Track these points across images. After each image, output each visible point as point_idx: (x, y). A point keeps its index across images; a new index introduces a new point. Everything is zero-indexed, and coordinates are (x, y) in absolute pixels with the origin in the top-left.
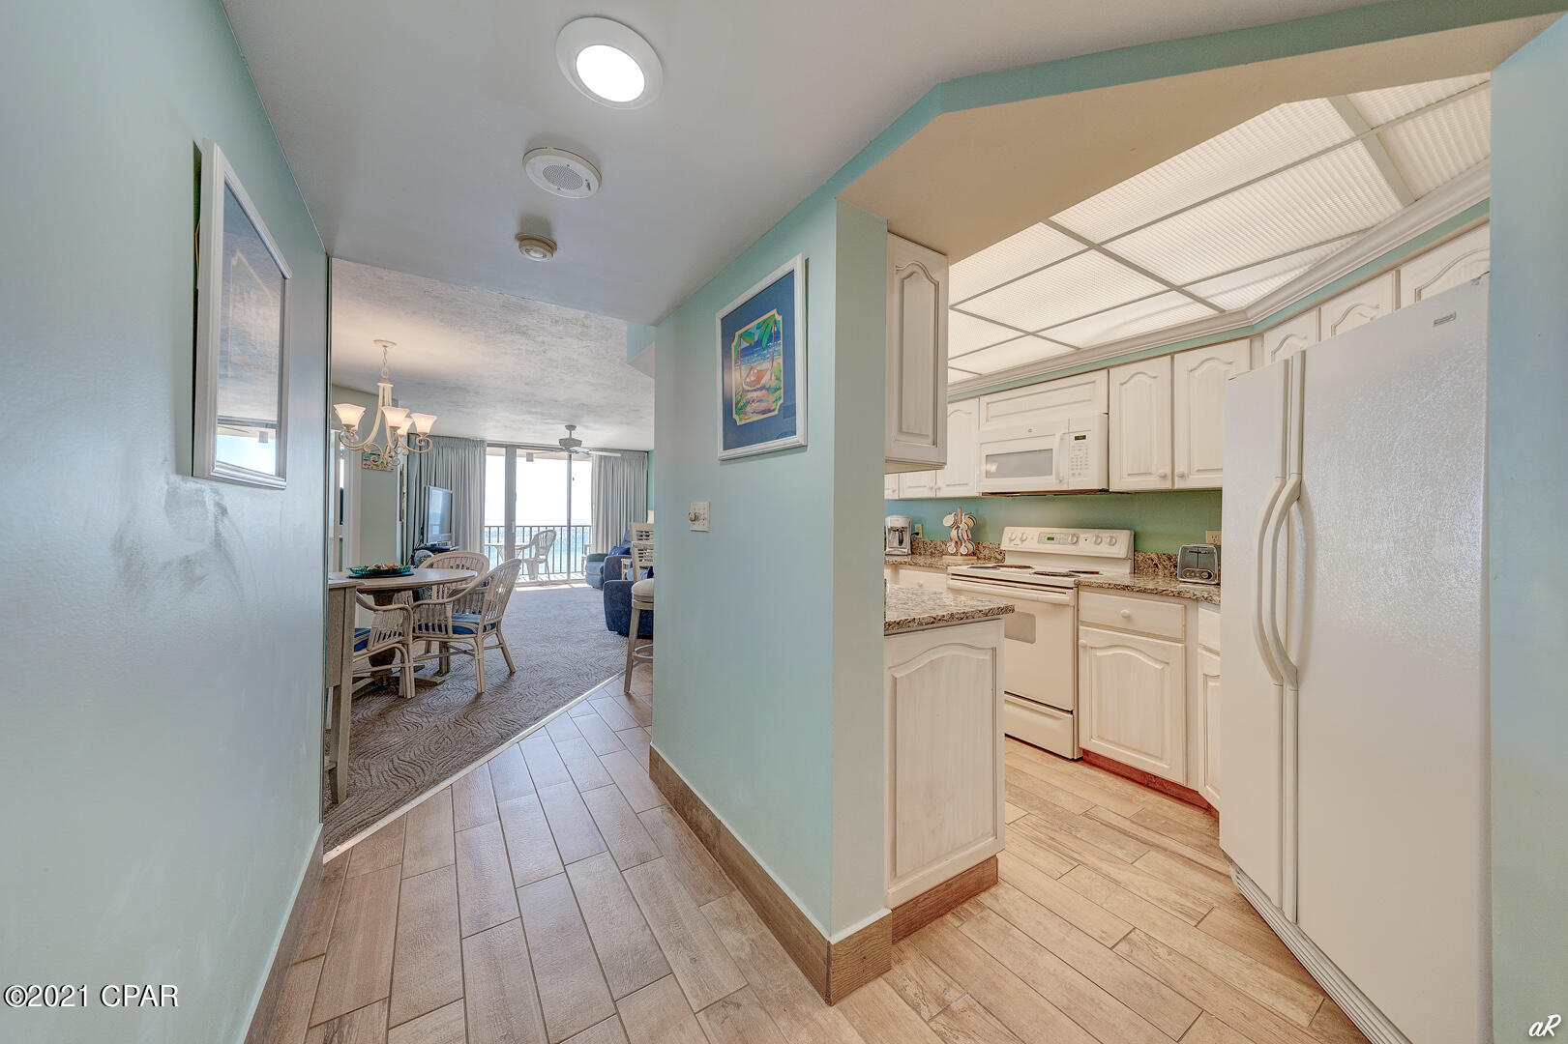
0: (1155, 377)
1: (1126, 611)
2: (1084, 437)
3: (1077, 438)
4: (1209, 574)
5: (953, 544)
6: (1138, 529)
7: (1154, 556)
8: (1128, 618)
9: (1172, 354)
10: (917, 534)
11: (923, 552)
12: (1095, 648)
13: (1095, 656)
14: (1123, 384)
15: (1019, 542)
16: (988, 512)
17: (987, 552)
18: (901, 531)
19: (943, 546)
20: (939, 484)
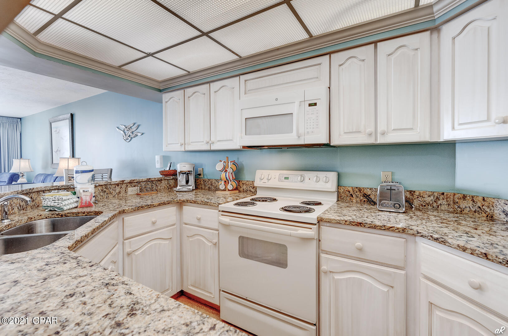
0: (363, 60)
1: (359, 244)
2: (315, 104)
3: (310, 105)
4: (399, 205)
5: (223, 183)
6: (340, 170)
7: (350, 189)
8: (360, 250)
9: (375, 43)
10: (200, 175)
11: (203, 187)
12: (333, 272)
13: (334, 278)
14: (340, 65)
15: (266, 181)
16: (246, 159)
17: (245, 187)
18: (188, 174)
19: (217, 183)
20: (213, 139)
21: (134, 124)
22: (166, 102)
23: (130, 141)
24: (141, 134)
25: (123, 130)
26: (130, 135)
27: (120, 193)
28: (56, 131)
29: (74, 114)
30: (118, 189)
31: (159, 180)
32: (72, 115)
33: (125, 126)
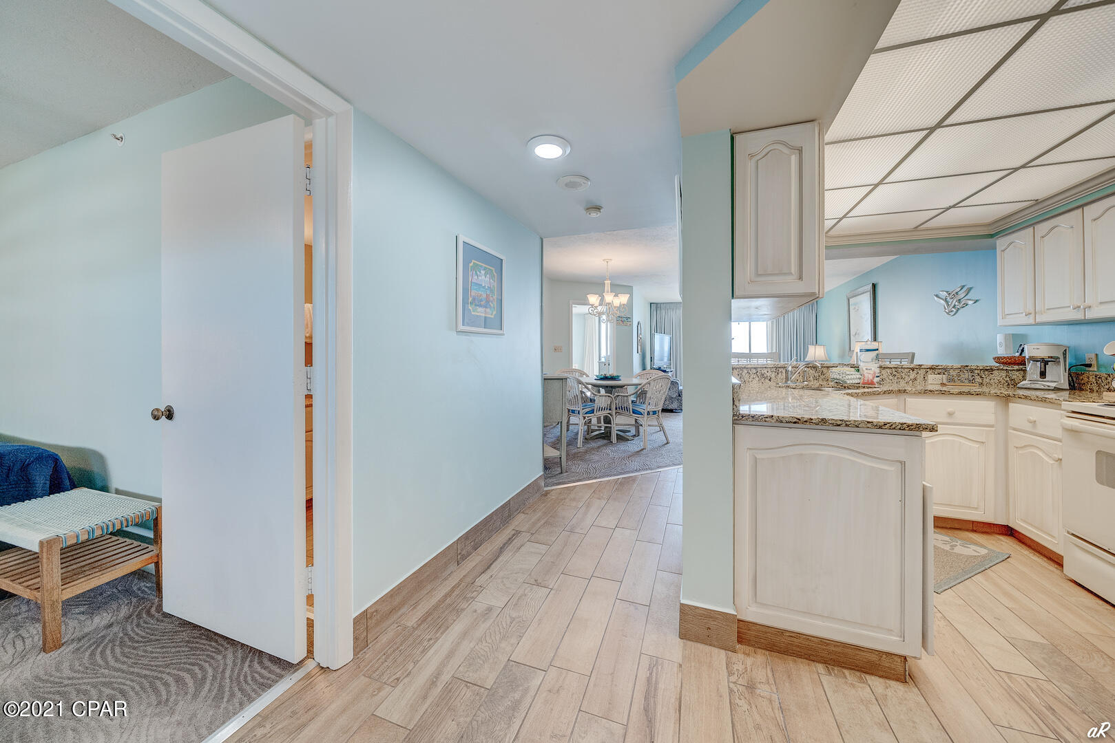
18: (1047, 361)
20: (1089, 301)
21: (962, 287)
22: (1003, 251)
23: (955, 314)
24: (972, 302)
25: (944, 298)
26: (955, 305)
27: (915, 379)
28: (855, 308)
29: (877, 284)
30: (913, 375)
31: (987, 370)
32: (874, 286)
33: (947, 292)
